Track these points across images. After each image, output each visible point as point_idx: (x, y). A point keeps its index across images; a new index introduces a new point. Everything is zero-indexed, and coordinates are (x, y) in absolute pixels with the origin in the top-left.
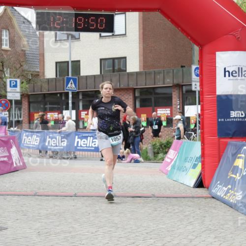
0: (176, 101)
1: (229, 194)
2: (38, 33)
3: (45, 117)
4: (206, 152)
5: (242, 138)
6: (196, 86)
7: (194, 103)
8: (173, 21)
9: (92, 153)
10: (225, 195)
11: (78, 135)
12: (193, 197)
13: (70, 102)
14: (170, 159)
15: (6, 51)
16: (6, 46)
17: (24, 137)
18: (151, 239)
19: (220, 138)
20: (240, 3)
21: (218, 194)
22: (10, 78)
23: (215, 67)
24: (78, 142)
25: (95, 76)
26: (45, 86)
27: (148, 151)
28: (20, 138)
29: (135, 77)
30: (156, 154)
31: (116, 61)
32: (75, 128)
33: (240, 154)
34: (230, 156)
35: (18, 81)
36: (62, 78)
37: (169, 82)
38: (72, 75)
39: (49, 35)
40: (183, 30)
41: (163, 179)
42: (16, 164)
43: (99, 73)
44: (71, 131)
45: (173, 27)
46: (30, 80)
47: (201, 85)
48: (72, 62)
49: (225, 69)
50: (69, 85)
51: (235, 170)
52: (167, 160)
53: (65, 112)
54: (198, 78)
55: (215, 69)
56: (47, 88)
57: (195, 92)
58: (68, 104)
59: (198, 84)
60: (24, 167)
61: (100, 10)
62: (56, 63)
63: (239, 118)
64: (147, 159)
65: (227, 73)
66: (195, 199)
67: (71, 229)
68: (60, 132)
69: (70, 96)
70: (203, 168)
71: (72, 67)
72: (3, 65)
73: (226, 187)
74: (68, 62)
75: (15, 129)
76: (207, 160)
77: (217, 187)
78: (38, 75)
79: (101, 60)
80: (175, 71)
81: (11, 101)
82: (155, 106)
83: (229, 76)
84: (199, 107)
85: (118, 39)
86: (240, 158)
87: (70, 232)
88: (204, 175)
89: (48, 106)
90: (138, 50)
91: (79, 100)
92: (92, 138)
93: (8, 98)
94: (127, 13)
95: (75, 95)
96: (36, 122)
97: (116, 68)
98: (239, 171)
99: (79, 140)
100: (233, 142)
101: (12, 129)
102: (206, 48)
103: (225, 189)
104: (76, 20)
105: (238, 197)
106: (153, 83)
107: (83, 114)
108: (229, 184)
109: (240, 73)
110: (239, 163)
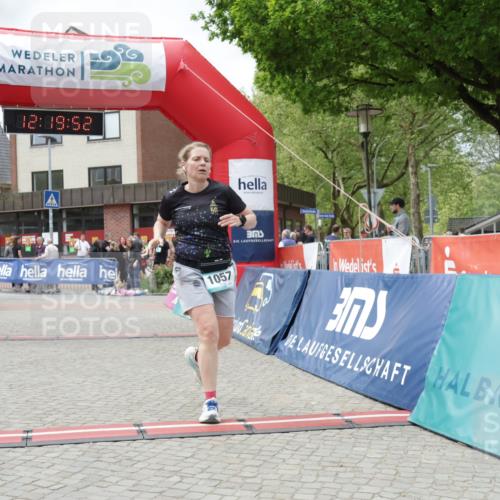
1: (246, 331)
2: (8, 135)
3: (19, 241)
5: (261, 262)
8: (176, 122)
9: (80, 285)
10: (242, 331)
11: (62, 263)
13: (51, 221)
18: (151, 387)
20: (258, 101)
23: (228, 177)
24: (61, 272)
25: (81, 190)
26: (19, 203)
27: (150, 281)
29: (132, 190)
30: (159, 284)
31: (109, 171)
33: (258, 281)
34: (247, 284)
36: (40, 192)
38: (53, 188)
39: (23, 139)
43: (87, 186)
44: (51, 258)
45: (173, 126)
48: (53, 172)
49: (239, 180)
50: (49, 201)
51: (253, 301)
52: (172, 291)
53: (44, 234)
55: (228, 180)
56: (21, 205)
58: (48, 224)
62: (33, 173)
63: (258, 238)
65: (242, 185)
67: (52, 380)
68: (38, 260)
69: (51, 214)
71: (52, 178)
73: (243, 321)
74: (47, 172)
78: (9, 189)
79: (90, 169)
83: (244, 189)
85: (110, 143)
86: (259, 286)
87: (51, 384)
89: (23, 228)
90: (136, 157)
91: (63, 219)
92: (79, 267)
94: (122, 112)
95: (57, 213)
96: (7, 248)
97: (109, 179)
98: (257, 302)
99: (63, 269)
100: (251, 268)
103: (242, 324)
104: (55, 120)
105: (256, 333)
106: (155, 197)
107: (68, 237)
108: (245, 318)
109: (257, 184)
110: (258, 292)
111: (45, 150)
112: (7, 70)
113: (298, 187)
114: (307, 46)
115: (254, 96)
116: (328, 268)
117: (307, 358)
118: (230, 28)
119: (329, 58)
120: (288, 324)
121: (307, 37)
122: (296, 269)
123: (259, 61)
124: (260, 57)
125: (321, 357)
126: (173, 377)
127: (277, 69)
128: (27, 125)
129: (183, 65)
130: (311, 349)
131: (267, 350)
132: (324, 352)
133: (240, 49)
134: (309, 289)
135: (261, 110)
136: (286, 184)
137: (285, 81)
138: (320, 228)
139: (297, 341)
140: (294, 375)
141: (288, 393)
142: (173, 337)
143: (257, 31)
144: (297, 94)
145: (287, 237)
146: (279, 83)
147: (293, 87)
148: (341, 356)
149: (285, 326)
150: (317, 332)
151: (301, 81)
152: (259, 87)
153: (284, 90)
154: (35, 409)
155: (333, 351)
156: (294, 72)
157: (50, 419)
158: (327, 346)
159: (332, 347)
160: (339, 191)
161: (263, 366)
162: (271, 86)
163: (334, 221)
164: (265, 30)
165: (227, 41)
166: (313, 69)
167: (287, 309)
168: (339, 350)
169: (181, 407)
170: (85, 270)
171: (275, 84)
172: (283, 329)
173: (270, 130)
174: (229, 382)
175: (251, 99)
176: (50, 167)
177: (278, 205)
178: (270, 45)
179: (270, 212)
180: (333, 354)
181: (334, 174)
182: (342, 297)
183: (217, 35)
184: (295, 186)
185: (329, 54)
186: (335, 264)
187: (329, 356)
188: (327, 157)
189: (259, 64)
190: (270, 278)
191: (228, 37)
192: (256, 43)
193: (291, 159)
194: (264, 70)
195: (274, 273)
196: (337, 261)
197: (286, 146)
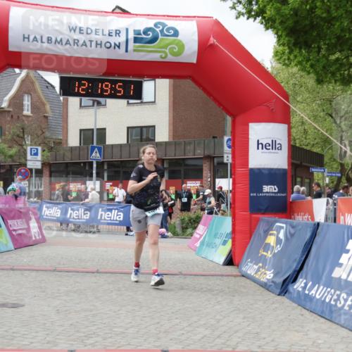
0: (207, 173)
1: (259, 273)
2: (61, 98)
3: (67, 188)
4: (237, 228)
5: (275, 214)
6: (228, 158)
7: (225, 176)
8: (205, 90)
9: (116, 227)
10: (256, 273)
11: (102, 207)
12: (222, 275)
13: (94, 172)
14: (199, 234)
15: (27, 117)
16: (27, 112)
17: (44, 209)
18: (177, 318)
19: (252, 213)
21: (249, 272)
22: (31, 145)
23: (248, 138)
24: (102, 215)
25: (121, 146)
26: (68, 154)
27: (176, 226)
28: (40, 209)
29: (164, 147)
30: (184, 229)
31: (144, 129)
32: (98, 200)
33: (272, 230)
34: (262, 232)
35: (40, 148)
36: (85, 146)
37: (200, 153)
38: (97, 144)
39: (74, 101)
40: (215, 100)
41: (191, 256)
42: (35, 237)
43: (125, 142)
44: (94, 203)
45: (204, 95)
46: (52, 148)
47: (233, 158)
48: (98, 129)
49: (258, 141)
50: (94, 154)
51: (267, 248)
52: (196, 235)
53: (88, 182)
54: (230, 150)
55: (248, 141)
56: (70, 157)
57: (227, 164)
58: (92, 174)
59: (230, 156)
60: (43, 240)
61: (128, 75)
62: (81, 130)
63: (272, 193)
64: (175, 234)
65: (260, 146)
66: (225, 277)
67: (92, 308)
68: (82, 204)
69: (95, 165)
70: (233, 244)
71: (97, 135)
72: (23, 132)
73: (257, 265)
74: (93, 130)
75: (35, 199)
76: (238, 236)
77: (247, 265)
78: (60, 143)
79: (128, 128)
80: (206, 142)
81: (31, 170)
82: (185, 178)
83: (262, 149)
84: (231, 180)
85: (147, 106)
86: (272, 234)
87: (91, 311)
88: (234, 253)
89: (70, 176)
90: (167, 118)
91: (104, 170)
92: (116, 211)
93: (28, 167)
94: (157, 80)
95: (100, 165)
96: (57, 192)
97: (144, 137)
98: (271, 249)
99: (103, 213)
100: (265, 218)
101: (32, 199)
102: (239, 119)
103: (256, 267)
104: (102, 86)
105: (269, 275)
106: (183, 153)
107: (108, 185)
108: (259, 262)
109: (274, 145)
110: (271, 240)
111: (92, 111)
112: (64, 43)
113: (308, 148)
114: (322, 23)
115: (272, 67)
116: (335, 221)
117: (315, 300)
118: (255, 8)
119: (343, 34)
120: (298, 269)
121: (324, 15)
122: (305, 221)
123: (279, 37)
124: (280, 33)
125: (327, 300)
126: (195, 311)
127: (295, 45)
128: (78, 90)
129: (212, 40)
130: (318, 292)
131: (278, 291)
132: (330, 296)
133: (262, 26)
134: (318, 239)
135: (278, 79)
136: (298, 145)
137: (301, 55)
138: (327, 185)
139: (306, 284)
140: (302, 315)
141: (296, 331)
142: (195, 275)
143: (278, 10)
144: (312, 66)
145: (298, 192)
146: (296, 56)
147: (308, 60)
148: (346, 300)
149: (295, 271)
150: (324, 278)
151: (316, 54)
152: (278, 60)
153: (300, 63)
154: (78, 331)
155: (339, 296)
156: (310, 47)
157: (91, 341)
158: (333, 291)
159: (338, 292)
160: (346, 152)
161: (274, 306)
162: (289, 59)
163: (339, 179)
164: (286, 10)
165: (251, 20)
166: (328, 44)
167: (297, 255)
168: (344, 295)
169: (203, 338)
170: (122, 214)
171: (292, 57)
172: (293, 274)
173: (287, 97)
174: (244, 318)
175: (270, 70)
176: (96, 126)
177: (291, 164)
178: (290, 23)
179: (284, 170)
180: (338, 299)
181: (341, 137)
182: (348, 248)
183: (243, 14)
184: (305, 148)
185: (342, 30)
186: (342, 218)
187: (335, 300)
188: (335, 122)
189: (279, 41)
190: (283, 227)
191: (252, 16)
192: (278, 22)
193: (303, 123)
194: (284, 45)
195: (286, 223)
196: (344, 215)
197: (299, 111)
